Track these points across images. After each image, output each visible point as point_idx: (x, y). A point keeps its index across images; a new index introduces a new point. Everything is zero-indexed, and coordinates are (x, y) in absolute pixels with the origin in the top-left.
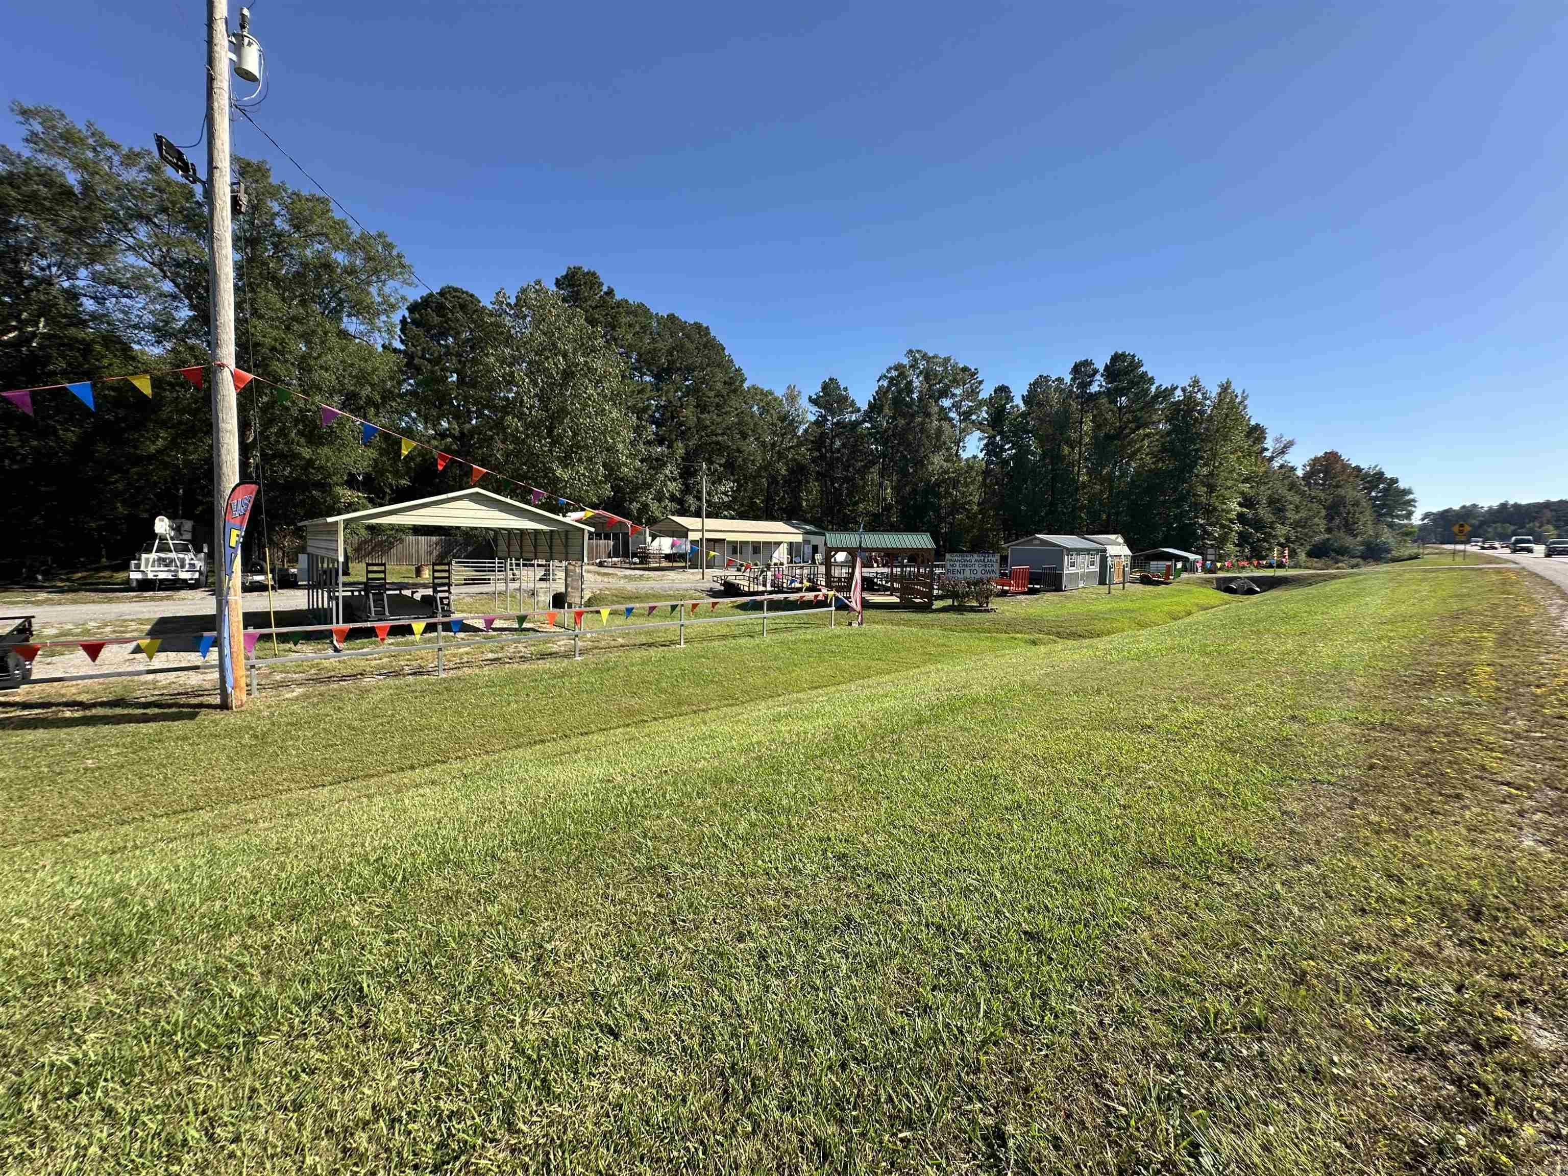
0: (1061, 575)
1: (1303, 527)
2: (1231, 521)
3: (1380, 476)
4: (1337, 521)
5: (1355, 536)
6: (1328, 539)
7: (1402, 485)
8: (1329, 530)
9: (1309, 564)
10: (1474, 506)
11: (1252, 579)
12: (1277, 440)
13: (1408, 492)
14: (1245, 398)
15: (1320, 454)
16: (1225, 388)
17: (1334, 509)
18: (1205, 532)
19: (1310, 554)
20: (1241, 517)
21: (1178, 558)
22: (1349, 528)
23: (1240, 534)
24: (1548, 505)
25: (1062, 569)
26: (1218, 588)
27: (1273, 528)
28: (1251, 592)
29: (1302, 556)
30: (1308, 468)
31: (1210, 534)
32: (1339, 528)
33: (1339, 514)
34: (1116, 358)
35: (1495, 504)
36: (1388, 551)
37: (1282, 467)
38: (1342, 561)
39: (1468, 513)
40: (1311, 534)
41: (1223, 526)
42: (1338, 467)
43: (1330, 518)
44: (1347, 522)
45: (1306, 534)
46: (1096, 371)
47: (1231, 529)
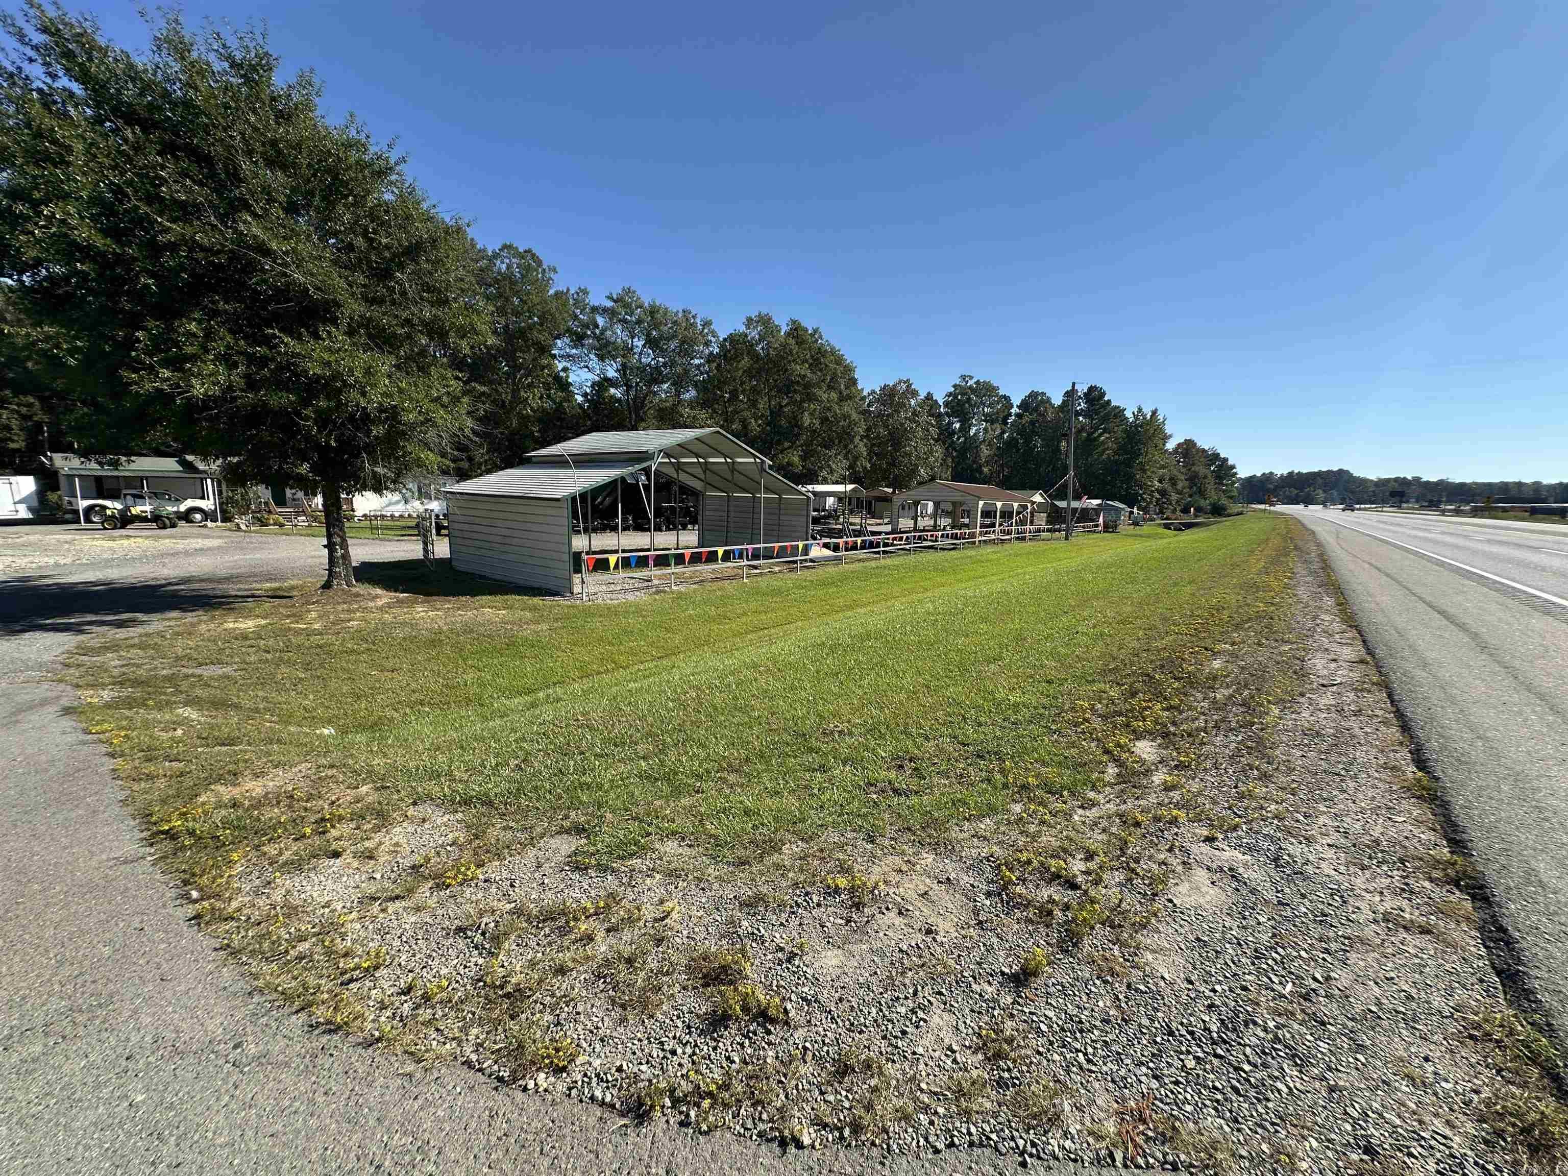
3: (1216, 456)
4: (1195, 488)
7: (1230, 463)
10: (1271, 473)
13: (1233, 467)
15: (1183, 440)
16: (1154, 413)
17: (1193, 479)
22: (1201, 493)
24: (1319, 474)
28: (1180, 530)
33: (1196, 484)
34: (1092, 389)
35: (1285, 472)
36: (1225, 510)
39: (1267, 478)
42: (1193, 449)
44: (1200, 489)
46: (1079, 396)
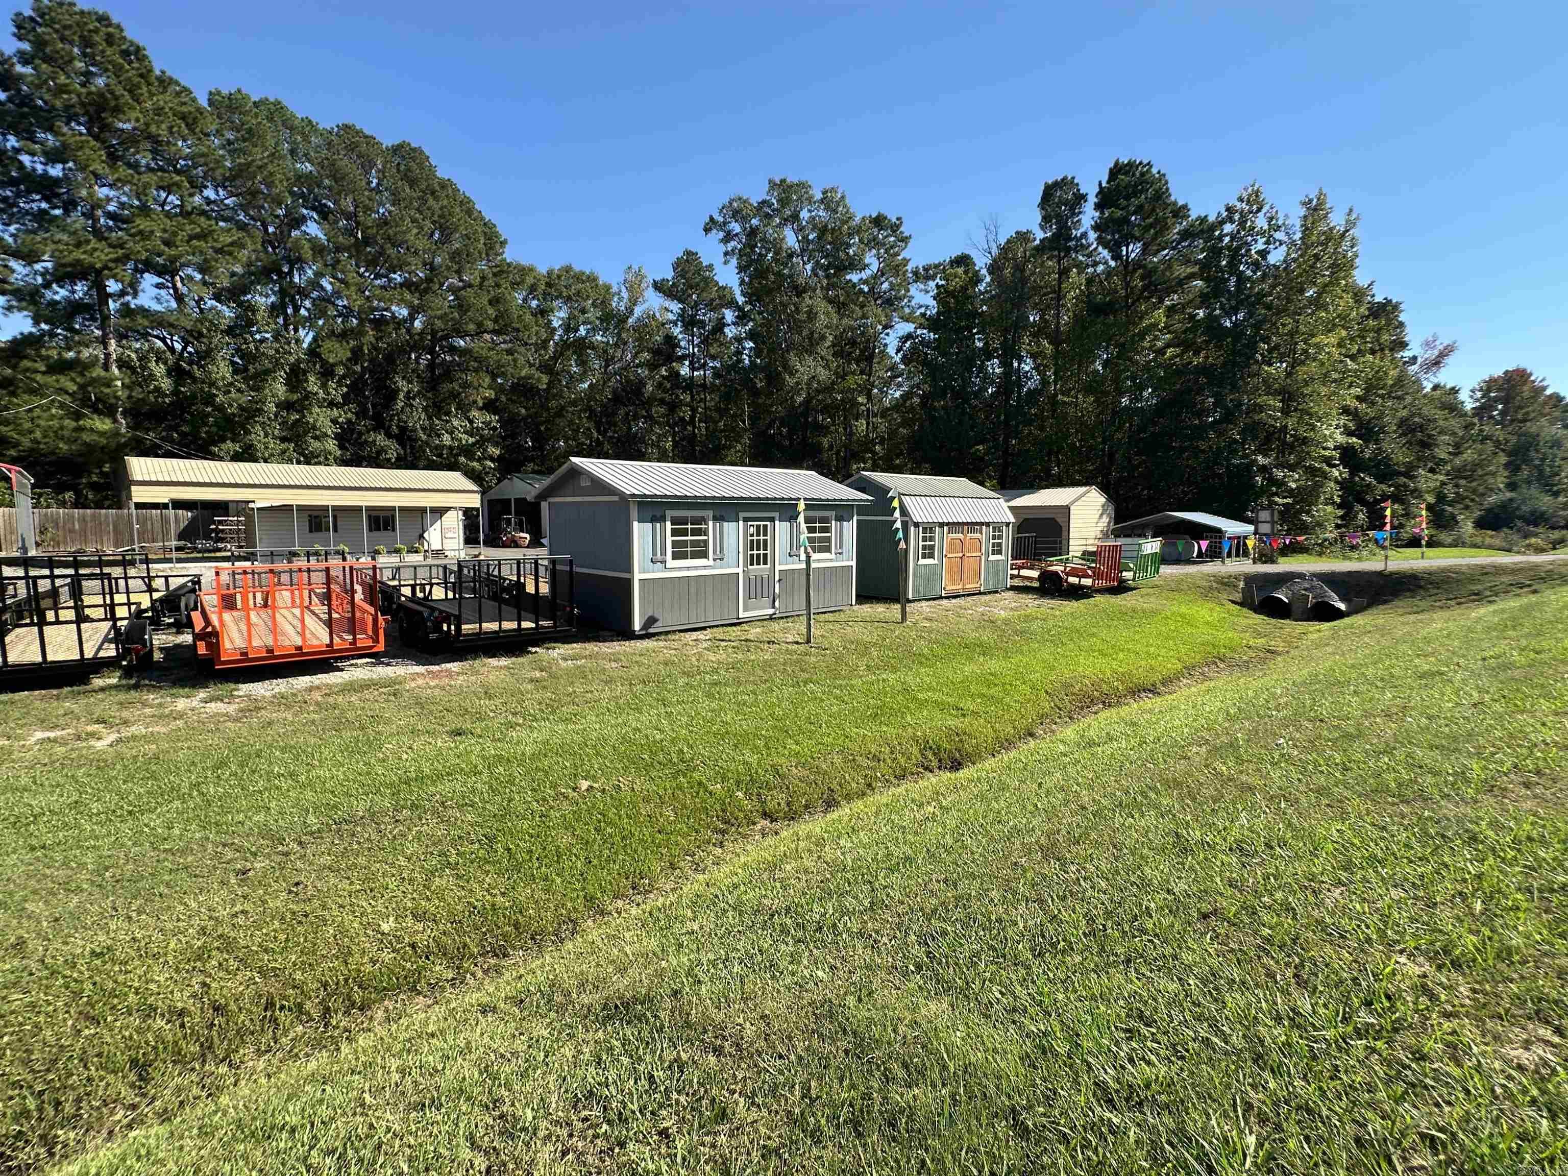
0: (629, 583)
1: (1470, 479)
2: (1328, 461)
4: (1525, 472)
5: (1556, 494)
6: (1511, 500)
8: (1512, 486)
9: (1478, 540)
11: (1332, 580)
12: (1428, 344)
14: (1351, 224)
15: (1498, 372)
17: (1519, 454)
18: (1272, 481)
19: (1481, 524)
20: (1348, 455)
21: (1199, 531)
22: (1546, 482)
23: (1343, 484)
25: (629, 569)
26: (1245, 603)
27: (1411, 478)
29: (1468, 528)
30: (1479, 394)
31: (1281, 484)
32: (1529, 483)
33: (1527, 461)
34: (1117, 171)
37: (1436, 387)
38: (1536, 535)
40: (1481, 489)
41: (1312, 472)
42: (1526, 391)
43: (1513, 467)
44: (1541, 472)
45: (1474, 491)
46: (1081, 198)
47: (1325, 476)
